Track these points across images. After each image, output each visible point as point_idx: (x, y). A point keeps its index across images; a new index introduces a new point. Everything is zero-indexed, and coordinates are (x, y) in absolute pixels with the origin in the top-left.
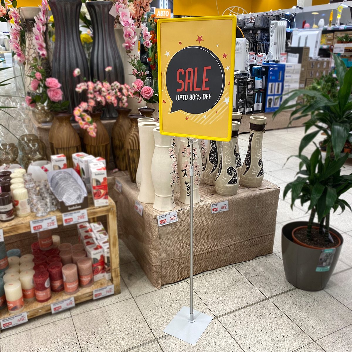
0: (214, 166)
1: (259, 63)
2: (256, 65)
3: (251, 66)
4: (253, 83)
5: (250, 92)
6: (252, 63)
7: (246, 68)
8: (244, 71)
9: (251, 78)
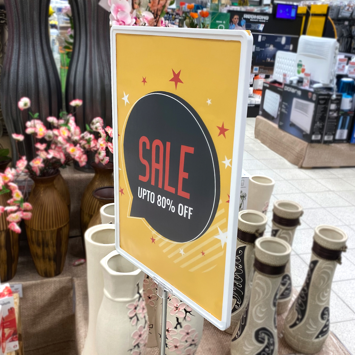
0: (237, 304)
1: (351, 73)
2: (346, 76)
3: (339, 77)
4: (339, 101)
5: (333, 114)
6: (341, 73)
7: (331, 81)
8: (328, 85)
9: (337, 96)
